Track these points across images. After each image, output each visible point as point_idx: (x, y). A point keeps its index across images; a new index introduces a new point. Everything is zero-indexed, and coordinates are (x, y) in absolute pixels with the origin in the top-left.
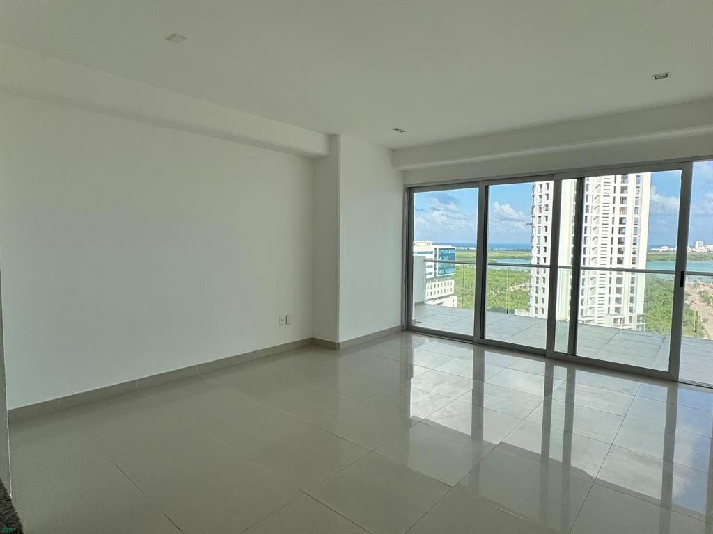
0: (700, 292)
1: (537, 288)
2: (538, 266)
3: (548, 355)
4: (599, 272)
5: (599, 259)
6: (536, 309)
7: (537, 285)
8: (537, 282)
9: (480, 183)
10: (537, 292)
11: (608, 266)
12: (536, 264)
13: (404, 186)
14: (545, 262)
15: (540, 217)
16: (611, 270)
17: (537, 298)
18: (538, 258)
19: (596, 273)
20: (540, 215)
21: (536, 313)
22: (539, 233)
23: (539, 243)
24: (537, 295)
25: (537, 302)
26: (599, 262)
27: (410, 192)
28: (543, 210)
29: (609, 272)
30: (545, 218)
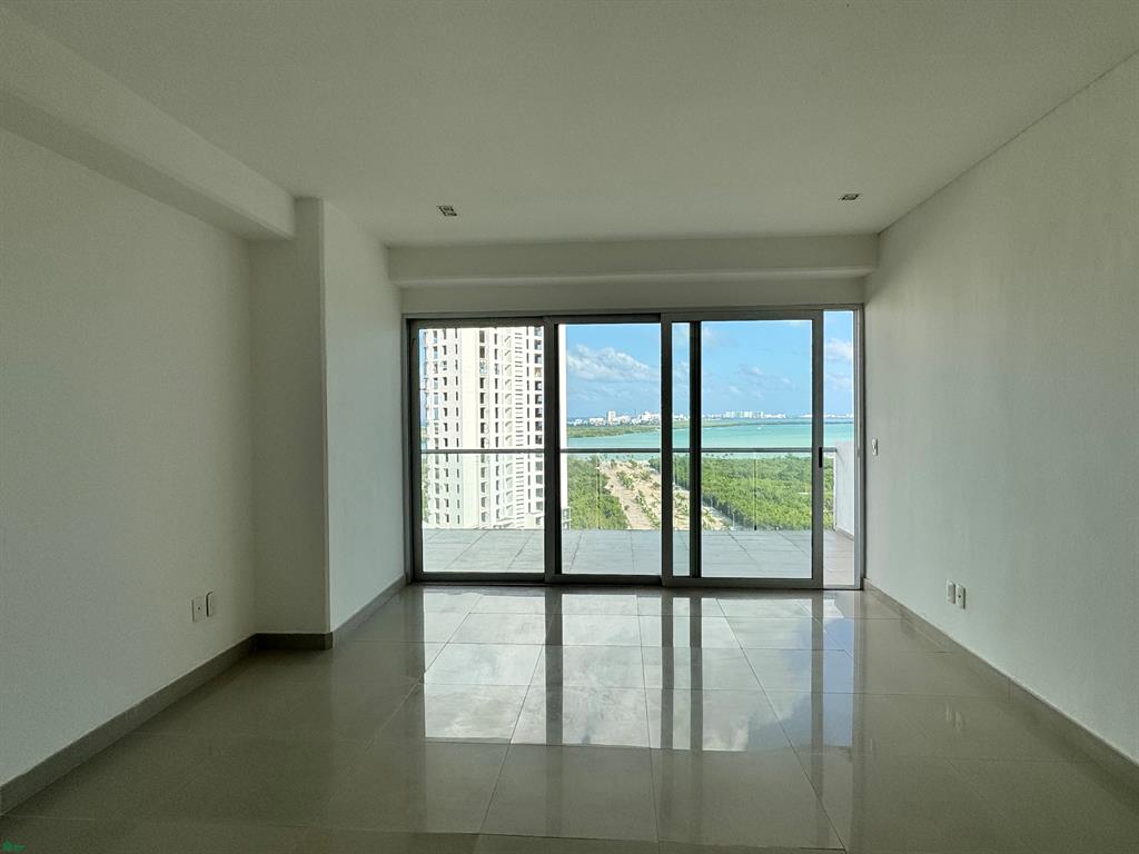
0: (618, 474)
1: (437, 484)
2: (437, 451)
3: (663, 584)
4: (515, 455)
5: (514, 438)
6: (438, 516)
7: (437, 481)
8: (437, 477)
9: (546, 320)
10: (437, 491)
11: (526, 447)
12: (434, 448)
13: (403, 315)
14: (446, 445)
15: (436, 379)
16: (529, 451)
17: (437, 500)
18: (437, 440)
19: (511, 458)
20: (436, 376)
21: (438, 523)
22: (436, 403)
23: (436, 418)
24: (437, 496)
25: (438, 507)
26: (515, 443)
27: (411, 326)
28: (440, 368)
29: (526, 455)
30: (443, 381)
